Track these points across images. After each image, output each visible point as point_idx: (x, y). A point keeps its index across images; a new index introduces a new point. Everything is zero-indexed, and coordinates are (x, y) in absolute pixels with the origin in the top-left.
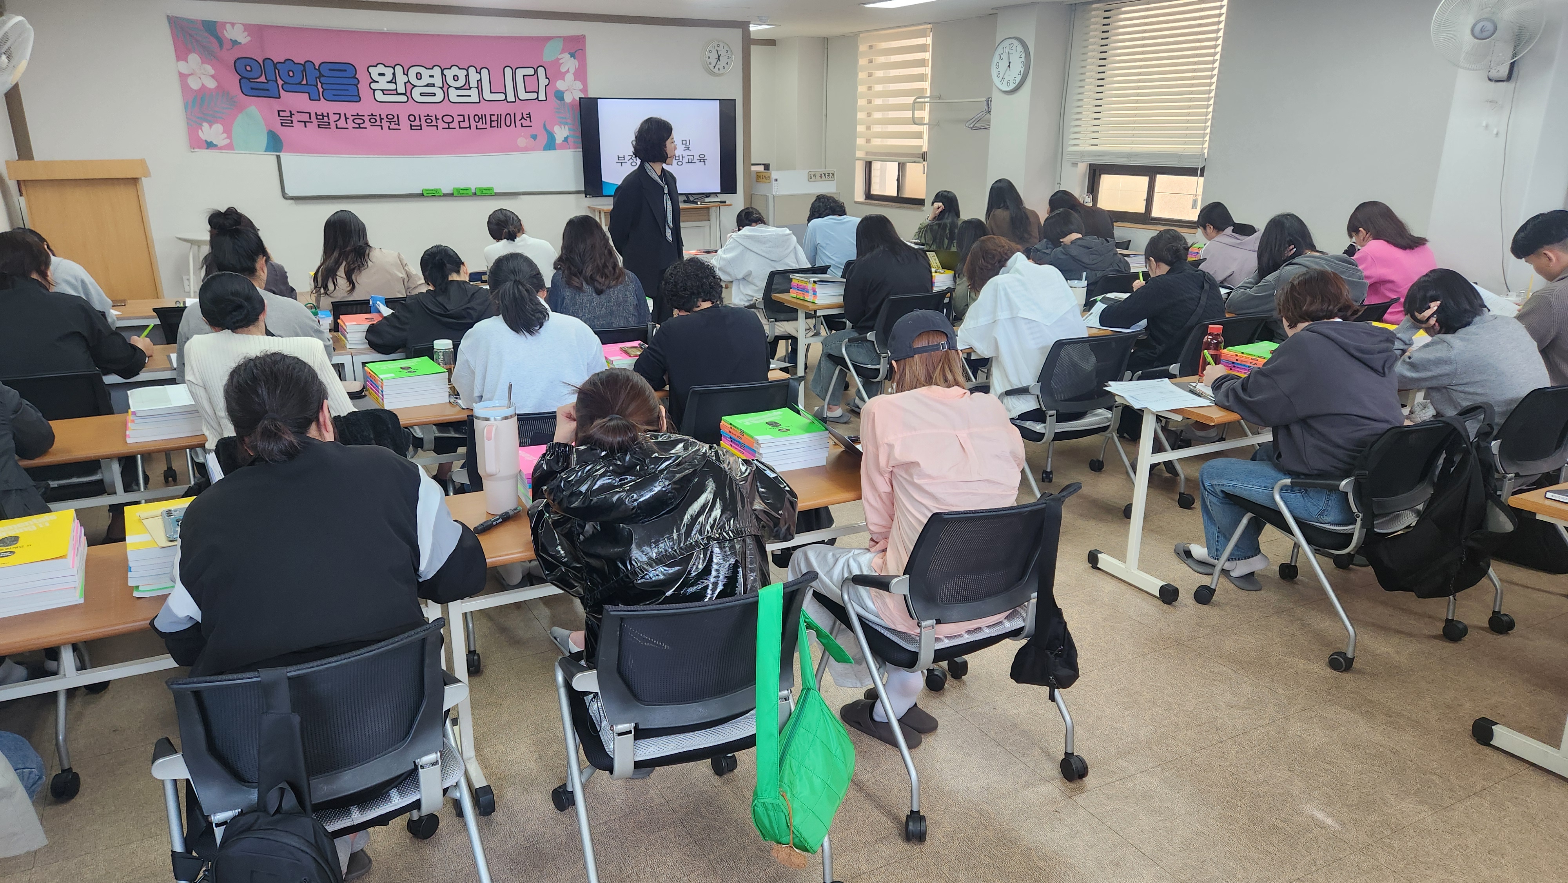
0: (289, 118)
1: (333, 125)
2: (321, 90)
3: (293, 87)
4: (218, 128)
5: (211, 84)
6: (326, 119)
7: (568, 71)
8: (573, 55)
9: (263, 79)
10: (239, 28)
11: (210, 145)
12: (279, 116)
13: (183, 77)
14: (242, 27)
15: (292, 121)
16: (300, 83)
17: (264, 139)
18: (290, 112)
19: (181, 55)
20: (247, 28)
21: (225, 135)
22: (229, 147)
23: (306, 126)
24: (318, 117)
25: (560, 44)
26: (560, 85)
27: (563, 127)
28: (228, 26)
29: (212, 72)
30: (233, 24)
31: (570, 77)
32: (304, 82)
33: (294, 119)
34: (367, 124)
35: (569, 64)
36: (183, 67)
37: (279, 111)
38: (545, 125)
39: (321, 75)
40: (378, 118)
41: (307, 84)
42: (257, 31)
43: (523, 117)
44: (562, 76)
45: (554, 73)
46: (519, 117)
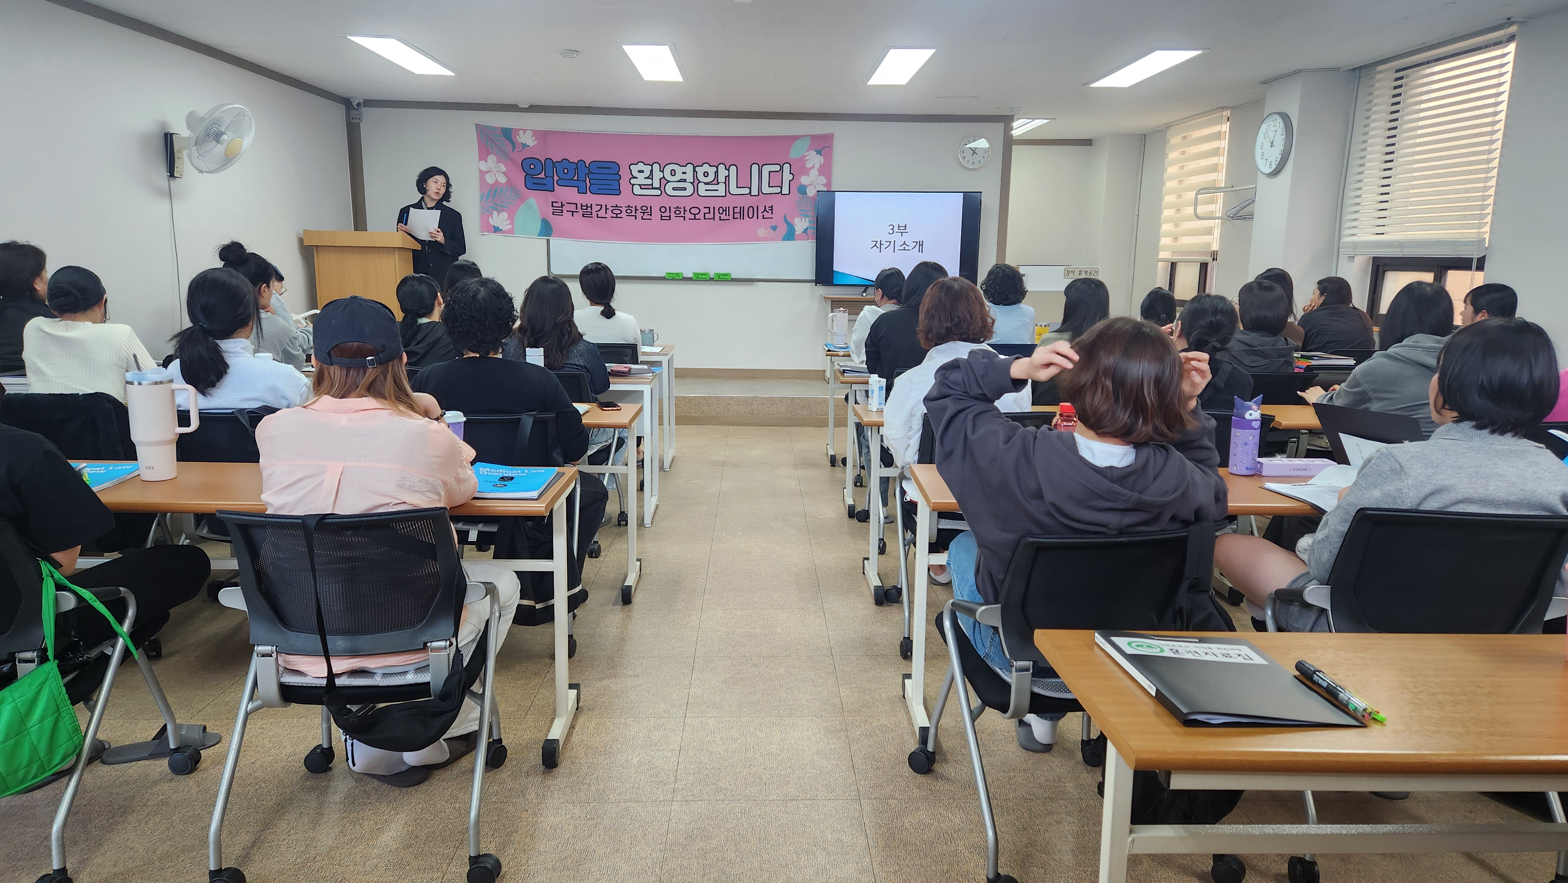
0: (560, 208)
1: (594, 214)
2: (588, 184)
3: (565, 182)
4: (505, 215)
5: (503, 180)
6: (589, 209)
7: (813, 167)
8: (819, 152)
9: (542, 175)
10: (529, 133)
11: (496, 230)
12: (552, 206)
13: (482, 174)
14: (531, 133)
15: (562, 210)
16: (572, 179)
17: (538, 226)
18: (562, 203)
19: (483, 157)
20: (537, 134)
21: (509, 222)
22: (511, 232)
23: (573, 216)
24: (583, 208)
25: (807, 143)
26: (804, 180)
27: (803, 219)
28: (521, 132)
29: (504, 170)
30: (525, 131)
31: (814, 173)
32: (576, 178)
33: (564, 209)
34: (624, 214)
35: (814, 160)
36: (483, 166)
37: (552, 202)
38: (785, 217)
39: (590, 172)
40: (634, 210)
41: (578, 180)
42: (543, 136)
43: (765, 210)
44: (806, 171)
45: (798, 168)
46: (761, 209)
